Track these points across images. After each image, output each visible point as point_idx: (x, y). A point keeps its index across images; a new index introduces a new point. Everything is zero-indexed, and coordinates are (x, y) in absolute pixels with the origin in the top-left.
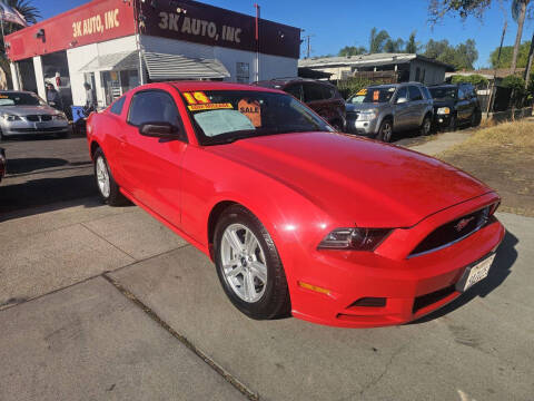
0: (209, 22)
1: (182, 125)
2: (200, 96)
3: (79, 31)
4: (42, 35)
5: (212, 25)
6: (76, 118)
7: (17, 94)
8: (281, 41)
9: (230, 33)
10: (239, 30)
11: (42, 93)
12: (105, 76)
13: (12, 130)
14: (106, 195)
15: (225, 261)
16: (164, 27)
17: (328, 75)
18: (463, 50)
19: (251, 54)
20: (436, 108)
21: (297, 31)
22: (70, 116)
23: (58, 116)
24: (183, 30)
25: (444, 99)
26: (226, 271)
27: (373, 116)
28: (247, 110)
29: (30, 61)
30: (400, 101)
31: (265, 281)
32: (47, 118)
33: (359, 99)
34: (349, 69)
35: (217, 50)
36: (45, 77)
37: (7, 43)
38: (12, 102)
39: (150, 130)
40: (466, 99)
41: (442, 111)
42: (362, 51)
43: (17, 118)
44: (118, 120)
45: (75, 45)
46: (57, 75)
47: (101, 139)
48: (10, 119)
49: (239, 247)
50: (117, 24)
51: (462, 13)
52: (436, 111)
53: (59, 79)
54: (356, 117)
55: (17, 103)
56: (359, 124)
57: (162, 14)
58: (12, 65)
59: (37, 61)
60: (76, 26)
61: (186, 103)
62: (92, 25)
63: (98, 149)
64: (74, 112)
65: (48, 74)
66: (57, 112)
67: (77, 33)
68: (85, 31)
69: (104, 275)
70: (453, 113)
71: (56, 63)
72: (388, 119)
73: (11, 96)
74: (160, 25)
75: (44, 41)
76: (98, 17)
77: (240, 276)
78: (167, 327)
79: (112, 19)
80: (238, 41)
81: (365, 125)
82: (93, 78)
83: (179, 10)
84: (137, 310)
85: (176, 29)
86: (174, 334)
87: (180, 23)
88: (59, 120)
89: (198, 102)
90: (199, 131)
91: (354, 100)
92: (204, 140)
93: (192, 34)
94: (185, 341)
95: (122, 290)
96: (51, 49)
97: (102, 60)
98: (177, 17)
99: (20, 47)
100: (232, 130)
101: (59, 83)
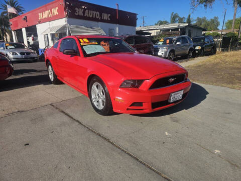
0: (96, 11)
1: (78, 50)
2: (86, 40)
3: (41, 16)
4: (26, 19)
5: (98, 13)
6: (40, 54)
7: (15, 44)
8: (128, 19)
9: (106, 16)
10: (109, 15)
11: (26, 43)
12: (53, 35)
13: (14, 59)
14: (52, 80)
15: (93, 97)
16: (77, 14)
17: (150, 34)
18: (213, 21)
19: (115, 25)
20: (195, 47)
21: (135, 15)
22: (38, 53)
23: (33, 53)
24: (85, 15)
25: (199, 43)
26: (93, 100)
27: (165, 50)
28: (104, 45)
29: (21, 30)
30: (178, 43)
31: (105, 101)
32: (28, 53)
33: (160, 43)
34: (159, 31)
35: (100, 23)
36: (27, 37)
37: (11, 23)
38: (13, 47)
39: (67, 52)
40: (208, 42)
41: (197, 48)
42: (166, 23)
43: (16, 54)
44: (56, 51)
45: (40, 22)
46: (32, 36)
47: (50, 59)
48: (13, 54)
49: (97, 91)
50: (57, 13)
51: (205, 5)
52: (195, 48)
53: (33, 38)
54: (159, 51)
55: (15, 48)
56: (160, 54)
57: (76, 9)
58: (13, 32)
59: (24, 30)
60: (40, 15)
61: (80, 42)
62: (47, 14)
63: (49, 63)
64: (40, 52)
65: (28, 35)
66: (33, 51)
67: (41, 18)
68: (44, 17)
69: (51, 104)
70: (203, 48)
71: (32, 31)
72: (172, 51)
73: (13, 45)
74: (75, 13)
75: (27, 21)
76: (49, 11)
77: (98, 101)
78: (72, 118)
79: (55, 11)
80: (109, 19)
81: (162, 54)
82: (48, 36)
83: (83, 7)
84: (62, 114)
85: (82, 15)
86: (74, 120)
87: (84, 13)
88: (34, 54)
89: (85, 42)
90: (84, 52)
91: (158, 44)
92: (86, 55)
93: (89, 17)
94: (78, 121)
95: (57, 108)
96: (29, 24)
97: (51, 29)
98: (83, 10)
99: (16, 24)
100: (97, 52)
101: (33, 39)
